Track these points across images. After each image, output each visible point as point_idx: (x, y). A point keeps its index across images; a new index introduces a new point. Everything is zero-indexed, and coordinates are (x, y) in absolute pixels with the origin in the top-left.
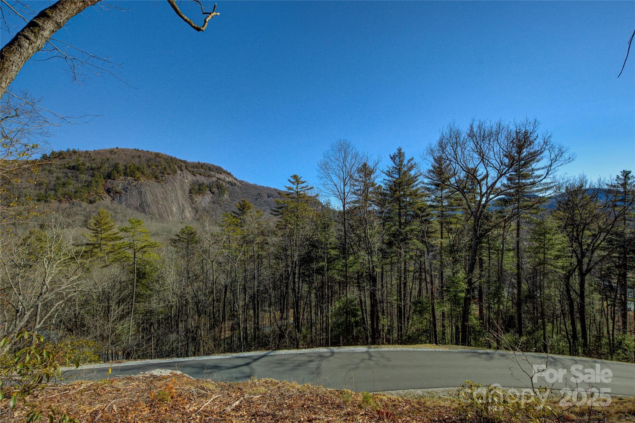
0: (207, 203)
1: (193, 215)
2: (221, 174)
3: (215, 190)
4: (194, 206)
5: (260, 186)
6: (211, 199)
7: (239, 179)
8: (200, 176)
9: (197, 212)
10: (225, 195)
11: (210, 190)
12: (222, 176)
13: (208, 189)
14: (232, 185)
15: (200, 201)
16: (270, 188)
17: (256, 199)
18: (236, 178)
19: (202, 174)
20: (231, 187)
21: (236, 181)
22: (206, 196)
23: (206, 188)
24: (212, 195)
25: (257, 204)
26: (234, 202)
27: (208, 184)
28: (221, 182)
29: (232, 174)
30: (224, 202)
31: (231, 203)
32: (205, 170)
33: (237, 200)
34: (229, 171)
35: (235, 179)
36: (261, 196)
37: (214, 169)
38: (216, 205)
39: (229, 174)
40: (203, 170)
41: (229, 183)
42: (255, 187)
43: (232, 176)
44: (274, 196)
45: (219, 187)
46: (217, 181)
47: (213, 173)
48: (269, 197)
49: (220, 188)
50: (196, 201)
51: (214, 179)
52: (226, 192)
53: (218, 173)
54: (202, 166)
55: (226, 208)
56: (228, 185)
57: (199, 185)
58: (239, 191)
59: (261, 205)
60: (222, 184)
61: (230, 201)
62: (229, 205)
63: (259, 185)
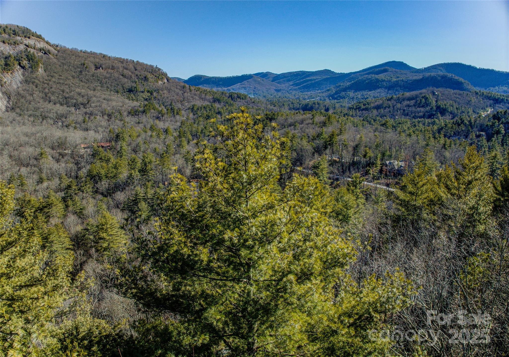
0: (18, 82)
1: (5, 102)
2: (29, 38)
3: (25, 62)
4: (4, 90)
5: (81, 51)
6: (22, 77)
7: (52, 42)
8: (4, 45)
9: (9, 98)
10: (40, 70)
11: (20, 64)
12: (31, 42)
13: (16, 63)
14: (45, 53)
15: (9, 81)
16: (95, 54)
17: (81, 72)
18: (49, 41)
19: (6, 41)
20: (45, 56)
21: (49, 47)
22: (16, 74)
23: (15, 62)
24: (22, 70)
25: (83, 79)
26: (53, 79)
27: (16, 55)
28: (32, 51)
29: (43, 36)
30: (39, 80)
31: (50, 80)
32: (10, 36)
33: (55, 74)
34: (38, 33)
35: (47, 43)
36: (86, 68)
37: (20, 32)
38: (31, 85)
39: (39, 37)
40: (7, 36)
41: (40, 50)
42: (74, 53)
43: (43, 39)
44: (103, 66)
45: (30, 58)
46: (27, 49)
47: (18, 38)
48: (97, 68)
49: (32, 59)
50: (5, 83)
51: (22, 47)
52: (41, 65)
53: (25, 37)
54: (4, 30)
55: (45, 88)
56: (40, 54)
57: (6, 58)
58: (55, 60)
59: (87, 80)
60: (33, 54)
61: (47, 78)
62: (48, 84)
63: (80, 49)
